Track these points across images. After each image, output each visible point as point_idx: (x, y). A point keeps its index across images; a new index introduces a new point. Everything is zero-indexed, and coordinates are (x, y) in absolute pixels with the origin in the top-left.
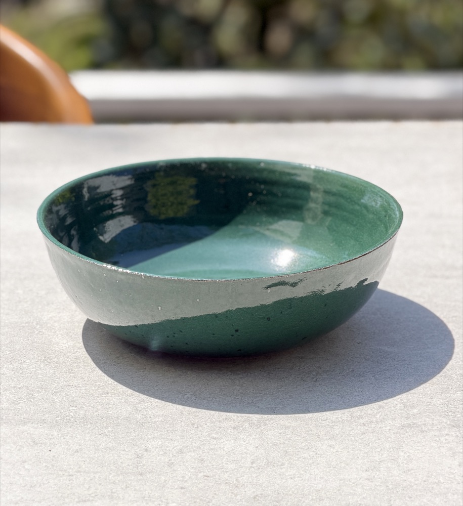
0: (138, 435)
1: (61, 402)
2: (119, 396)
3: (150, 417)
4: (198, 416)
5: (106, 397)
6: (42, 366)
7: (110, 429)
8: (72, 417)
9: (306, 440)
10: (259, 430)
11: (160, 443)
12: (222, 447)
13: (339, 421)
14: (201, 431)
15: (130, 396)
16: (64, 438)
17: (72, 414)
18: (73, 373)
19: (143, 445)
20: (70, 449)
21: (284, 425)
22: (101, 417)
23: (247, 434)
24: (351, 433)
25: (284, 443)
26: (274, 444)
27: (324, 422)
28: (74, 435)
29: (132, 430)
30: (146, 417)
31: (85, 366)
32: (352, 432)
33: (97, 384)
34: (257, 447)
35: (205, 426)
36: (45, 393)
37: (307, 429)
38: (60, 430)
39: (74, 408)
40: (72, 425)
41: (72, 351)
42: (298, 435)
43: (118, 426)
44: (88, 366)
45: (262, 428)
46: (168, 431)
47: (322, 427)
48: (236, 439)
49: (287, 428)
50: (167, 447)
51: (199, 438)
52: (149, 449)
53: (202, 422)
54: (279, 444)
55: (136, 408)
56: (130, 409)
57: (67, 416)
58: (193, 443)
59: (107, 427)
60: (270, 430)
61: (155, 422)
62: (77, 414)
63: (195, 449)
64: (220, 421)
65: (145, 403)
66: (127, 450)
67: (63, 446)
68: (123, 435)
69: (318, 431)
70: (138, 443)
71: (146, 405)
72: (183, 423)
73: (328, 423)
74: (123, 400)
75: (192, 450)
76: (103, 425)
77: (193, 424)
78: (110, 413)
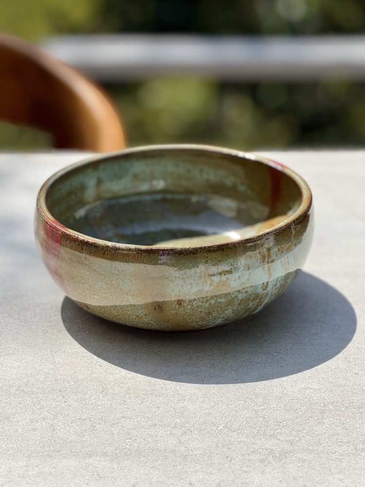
0: (183, 469)
1: (118, 434)
2: (165, 428)
3: (192, 450)
4: (230, 448)
5: (154, 428)
6: (101, 398)
7: (159, 463)
8: (128, 450)
9: (320, 474)
10: (281, 463)
11: (201, 476)
12: (252, 480)
13: (346, 454)
14: (234, 464)
15: (174, 428)
16: (123, 472)
17: (127, 446)
18: (126, 404)
19: (187, 479)
20: (128, 483)
21: (302, 459)
22: (151, 450)
23: (272, 468)
24: (356, 467)
25: (302, 477)
26: (295, 478)
27: (333, 455)
28: (131, 468)
29: (178, 463)
30: (188, 450)
31: (136, 397)
32: (357, 465)
33: (146, 415)
34: (281, 481)
35: (237, 459)
36: (105, 425)
37: (320, 462)
38: (119, 463)
39: (129, 440)
40: (129, 458)
41: (125, 381)
42: (313, 469)
43: (167, 459)
44: (138, 397)
45: (284, 462)
46: (207, 464)
47: (332, 460)
48: (263, 473)
49: (304, 461)
50: (208, 481)
51: (233, 472)
52: (192, 483)
53: (234, 455)
54: (298, 478)
55: (180, 441)
56: (175, 442)
57: (124, 449)
58: (228, 477)
59: (157, 461)
60: (290, 463)
61: (196, 455)
62: (131, 446)
63: (230, 482)
64: (249, 454)
65: (186, 435)
66: (175, 484)
67: (122, 480)
68: (171, 468)
69: (330, 464)
70: (183, 477)
71: (188, 437)
72: (219, 456)
73: (337, 457)
74: (169, 432)
75: (228, 484)
76: (154, 458)
77: (227, 457)
78: (159, 445)
